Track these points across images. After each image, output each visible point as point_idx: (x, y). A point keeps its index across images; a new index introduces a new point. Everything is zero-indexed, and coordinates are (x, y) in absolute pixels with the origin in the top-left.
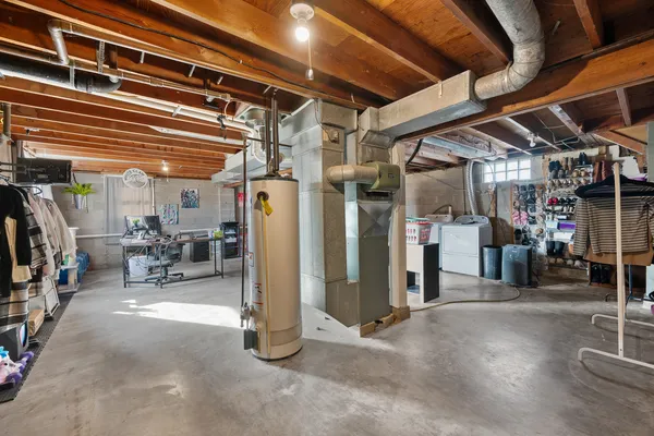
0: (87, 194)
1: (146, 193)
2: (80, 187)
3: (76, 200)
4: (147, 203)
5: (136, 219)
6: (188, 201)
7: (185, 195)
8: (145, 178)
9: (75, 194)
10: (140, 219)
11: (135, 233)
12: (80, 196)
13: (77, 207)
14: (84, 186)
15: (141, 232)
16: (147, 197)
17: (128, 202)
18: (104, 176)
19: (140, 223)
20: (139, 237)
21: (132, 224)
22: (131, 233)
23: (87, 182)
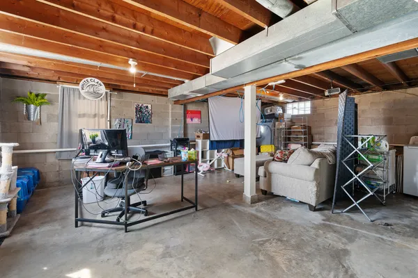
0: (41, 104)
1: (102, 107)
2: (32, 96)
3: (28, 110)
4: (102, 116)
5: (94, 133)
6: (143, 117)
7: (139, 110)
8: (103, 89)
9: (28, 104)
10: (99, 133)
11: (92, 152)
12: (32, 107)
13: (28, 118)
14: (37, 95)
15: (101, 152)
16: (103, 111)
17: (84, 115)
18: (60, 86)
19: (99, 139)
20: (99, 160)
21: (88, 139)
22: (88, 153)
23: (41, 92)
